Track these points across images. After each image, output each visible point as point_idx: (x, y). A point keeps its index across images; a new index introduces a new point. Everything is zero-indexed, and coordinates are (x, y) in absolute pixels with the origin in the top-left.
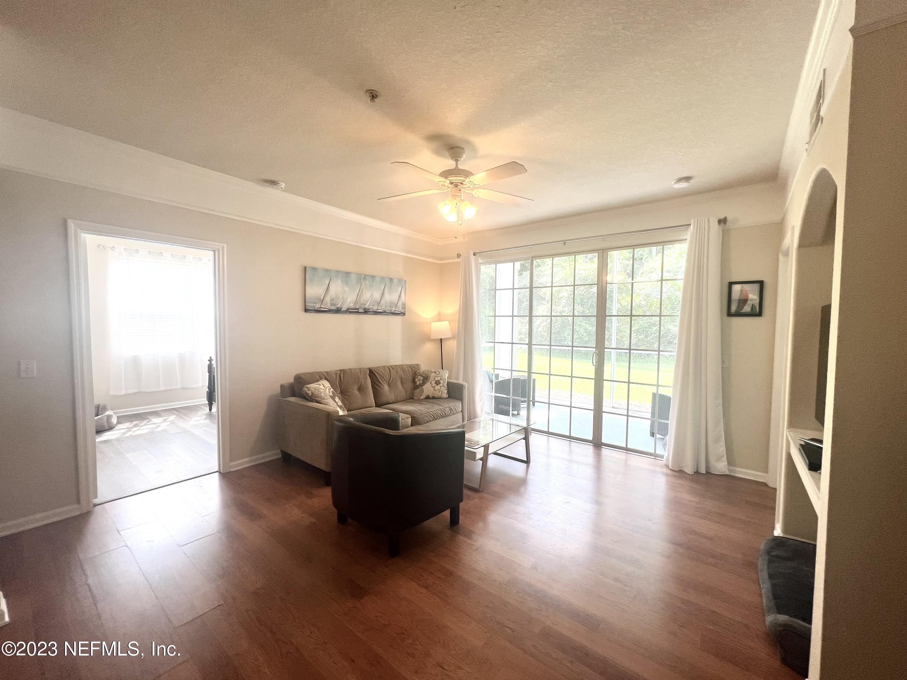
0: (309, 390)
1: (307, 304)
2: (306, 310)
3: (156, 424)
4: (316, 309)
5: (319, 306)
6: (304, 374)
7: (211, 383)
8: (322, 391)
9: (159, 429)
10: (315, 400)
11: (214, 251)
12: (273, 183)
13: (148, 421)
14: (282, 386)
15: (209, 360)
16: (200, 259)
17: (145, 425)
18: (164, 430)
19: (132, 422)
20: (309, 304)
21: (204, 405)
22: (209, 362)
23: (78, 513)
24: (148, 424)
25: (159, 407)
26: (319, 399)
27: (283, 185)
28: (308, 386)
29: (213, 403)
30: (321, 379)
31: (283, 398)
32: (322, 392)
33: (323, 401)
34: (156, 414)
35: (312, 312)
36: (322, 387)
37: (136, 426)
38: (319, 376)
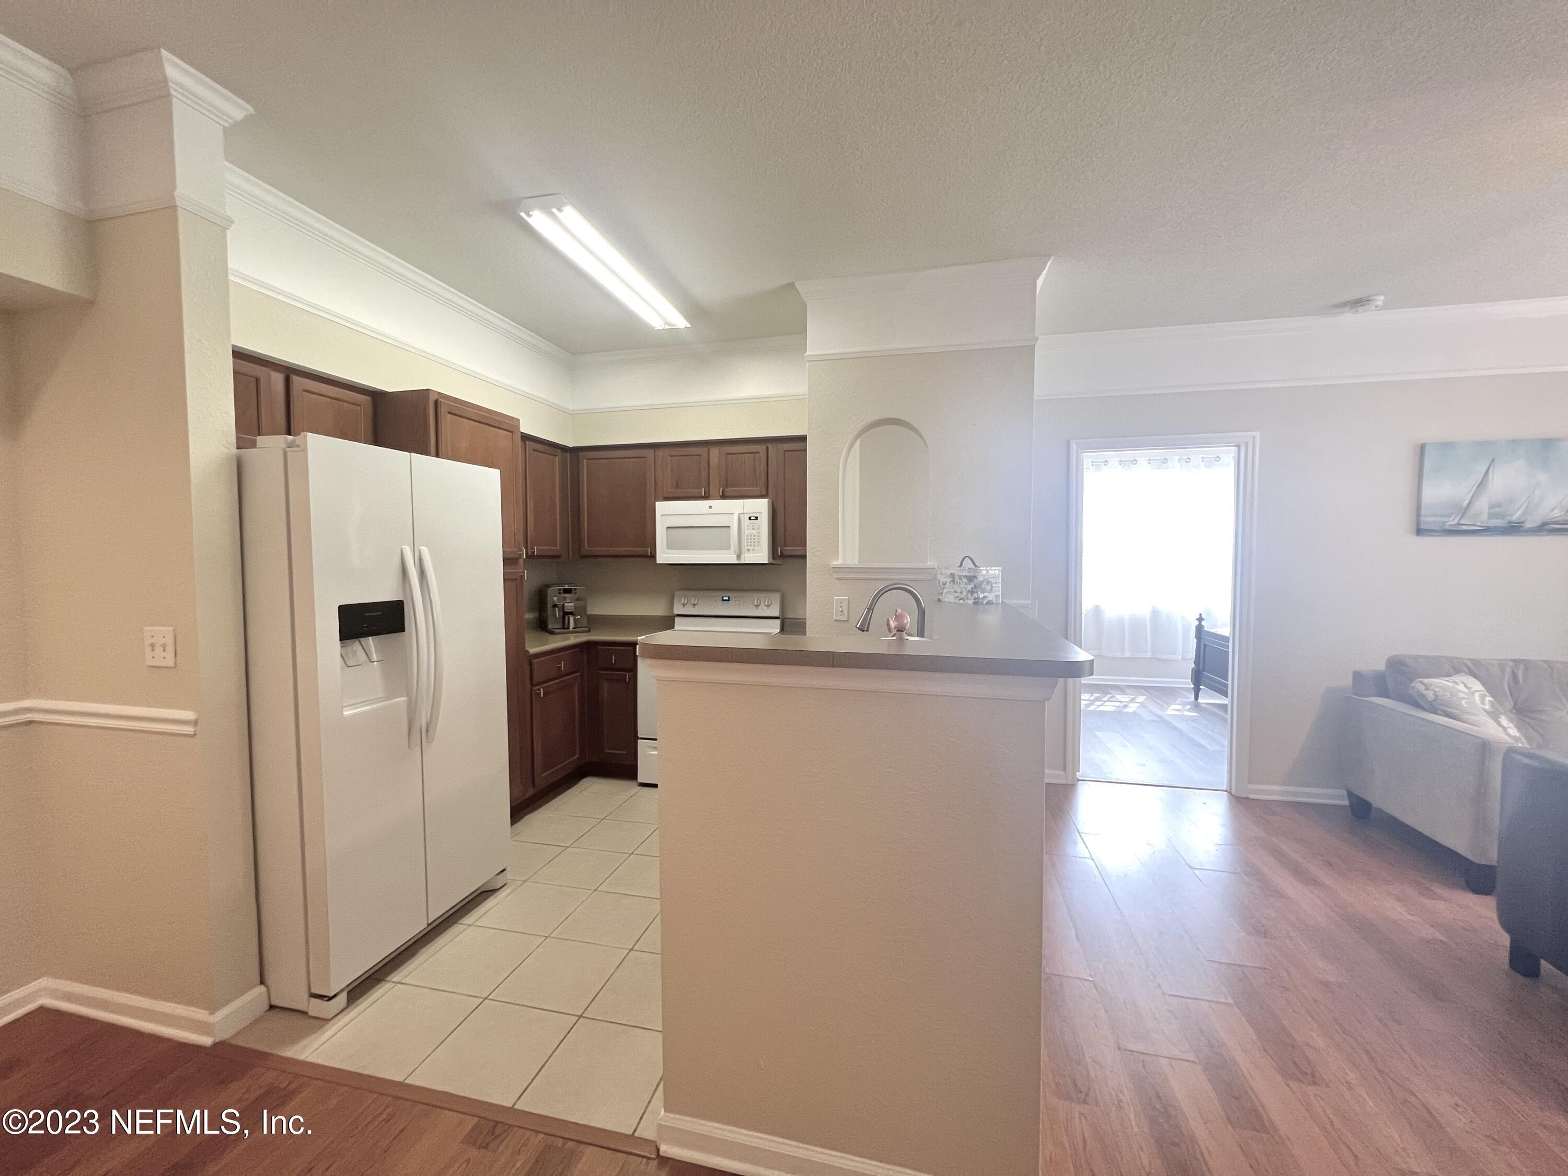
0: (1427, 689)
1: (1422, 519)
2: (1419, 532)
3: (1121, 702)
4: (1447, 527)
5: (1455, 522)
6: (1416, 658)
7: (1199, 656)
8: (1462, 695)
9: (1128, 710)
10: (1441, 710)
11: (1239, 446)
12: (1359, 303)
13: (1112, 697)
14: (1357, 675)
15: (1197, 619)
16: (1189, 460)
17: (1108, 701)
18: (1134, 713)
19: (1092, 693)
20: (1428, 519)
21: (1187, 690)
22: (1197, 623)
23: (1063, 782)
24: (1111, 700)
25: (1124, 681)
26: (1457, 711)
27: (1380, 300)
28: (1426, 681)
29: (1200, 689)
30: (1457, 671)
31: (1356, 695)
32: (1464, 698)
33: (1466, 717)
34: (1121, 689)
35: (1437, 534)
36: (1461, 687)
37: (1097, 699)
38: (1453, 667)
